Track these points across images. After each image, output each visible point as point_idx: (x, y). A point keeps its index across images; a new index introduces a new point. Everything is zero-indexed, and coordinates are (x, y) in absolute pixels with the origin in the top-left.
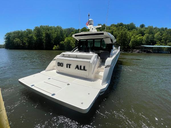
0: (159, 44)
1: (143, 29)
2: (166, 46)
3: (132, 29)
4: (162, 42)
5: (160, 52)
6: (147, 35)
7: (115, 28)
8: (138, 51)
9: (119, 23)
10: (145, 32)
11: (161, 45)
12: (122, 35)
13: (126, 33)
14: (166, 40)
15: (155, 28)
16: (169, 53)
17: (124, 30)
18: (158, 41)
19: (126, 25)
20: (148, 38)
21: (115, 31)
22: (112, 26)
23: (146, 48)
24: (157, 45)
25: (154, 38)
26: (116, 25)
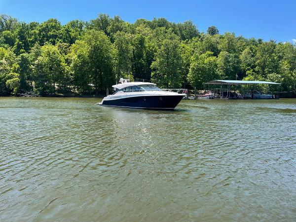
0: (252, 77)
1: (214, 39)
2: (264, 80)
3: (191, 37)
4: (258, 72)
5: (255, 95)
6: (223, 53)
7: (147, 30)
8: (210, 94)
9: (158, 18)
10: (219, 47)
11: (256, 78)
12: (167, 51)
13: (176, 47)
14: (263, 68)
15: (239, 39)
16: (273, 98)
17: (171, 38)
18: (249, 70)
19: (174, 26)
20: (227, 61)
21: (150, 39)
22: (138, 23)
23: (226, 86)
24: (249, 80)
25: (239, 62)
26: (149, 23)
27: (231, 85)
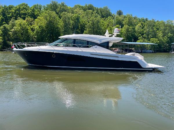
0: (142, 40)
1: (120, 18)
3: (107, 17)
4: (145, 38)
5: (143, 51)
6: (126, 26)
7: (81, 12)
11: (144, 41)
14: (148, 35)
15: (135, 18)
16: (153, 53)
18: (140, 36)
19: (97, 10)
20: (127, 30)
21: (83, 17)
24: (140, 42)
25: (135, 31)
26: (82, 7)
27: (130, 45)
